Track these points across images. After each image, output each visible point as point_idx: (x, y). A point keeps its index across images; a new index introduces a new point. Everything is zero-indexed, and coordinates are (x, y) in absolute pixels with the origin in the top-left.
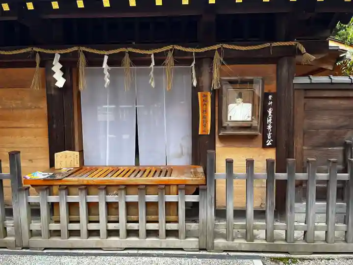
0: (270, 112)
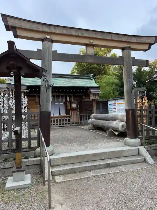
0: (79, 105)
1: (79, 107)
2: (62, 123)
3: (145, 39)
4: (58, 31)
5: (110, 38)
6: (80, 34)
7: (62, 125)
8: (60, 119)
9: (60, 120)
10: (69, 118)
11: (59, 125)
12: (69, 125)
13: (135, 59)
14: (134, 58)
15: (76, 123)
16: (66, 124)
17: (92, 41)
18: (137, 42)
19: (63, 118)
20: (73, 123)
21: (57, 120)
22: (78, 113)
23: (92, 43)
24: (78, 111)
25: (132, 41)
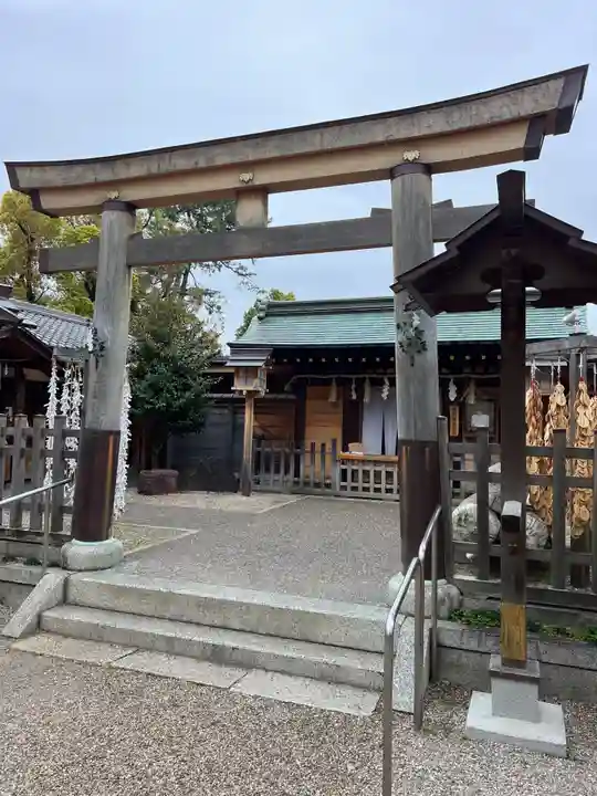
4: (136, 170)
6: (202, 164)
13: (455, 206)
14: (448, 203)
17: (246, 176)
23: (250, 184)
25: (425, 132)
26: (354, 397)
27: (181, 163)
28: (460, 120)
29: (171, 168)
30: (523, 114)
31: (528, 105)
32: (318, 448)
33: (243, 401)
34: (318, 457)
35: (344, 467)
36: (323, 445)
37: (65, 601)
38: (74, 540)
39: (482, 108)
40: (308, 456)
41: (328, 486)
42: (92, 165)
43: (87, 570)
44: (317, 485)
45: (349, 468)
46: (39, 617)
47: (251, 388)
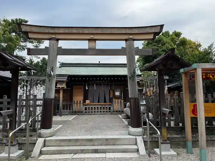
0: (122, 93)
1: (122, 95)
2: (102, 111)
3: (148, 29)
5: (110, 32)
6: (81, 32)
7: (102, 113)
8: (101, 106)
9: (101, 108)
10: (110, 106)
11: (99, 113)
12: (110, 113)
13: (139, 48)
15: (117, 112)
16: (107, 112)
18: (138, 33)
19: (104, 106)
20: (114, 112)
21: (98, 108)
22: (122, 101)
24: (122, 99)
25: (134, 32)
26: (87, 88)
27: (74, 31)
28: (141, 31)
29: (72, 32)
30: (153, 32)
31: (154, 30)
32: (79, 102)
33: (60, 90)
34: (79, 105)
35: (86, 107)
36: (80, 101)
37: (44, 146)
38: (42, 129)
39: (145, 30)
40: (76, 104)
41: (82, 112)
42: (48, 28)
43: (49, 137)
44: (79, 112)
45: (87, 107)
46: (41, 151)
47: (63, 86)
